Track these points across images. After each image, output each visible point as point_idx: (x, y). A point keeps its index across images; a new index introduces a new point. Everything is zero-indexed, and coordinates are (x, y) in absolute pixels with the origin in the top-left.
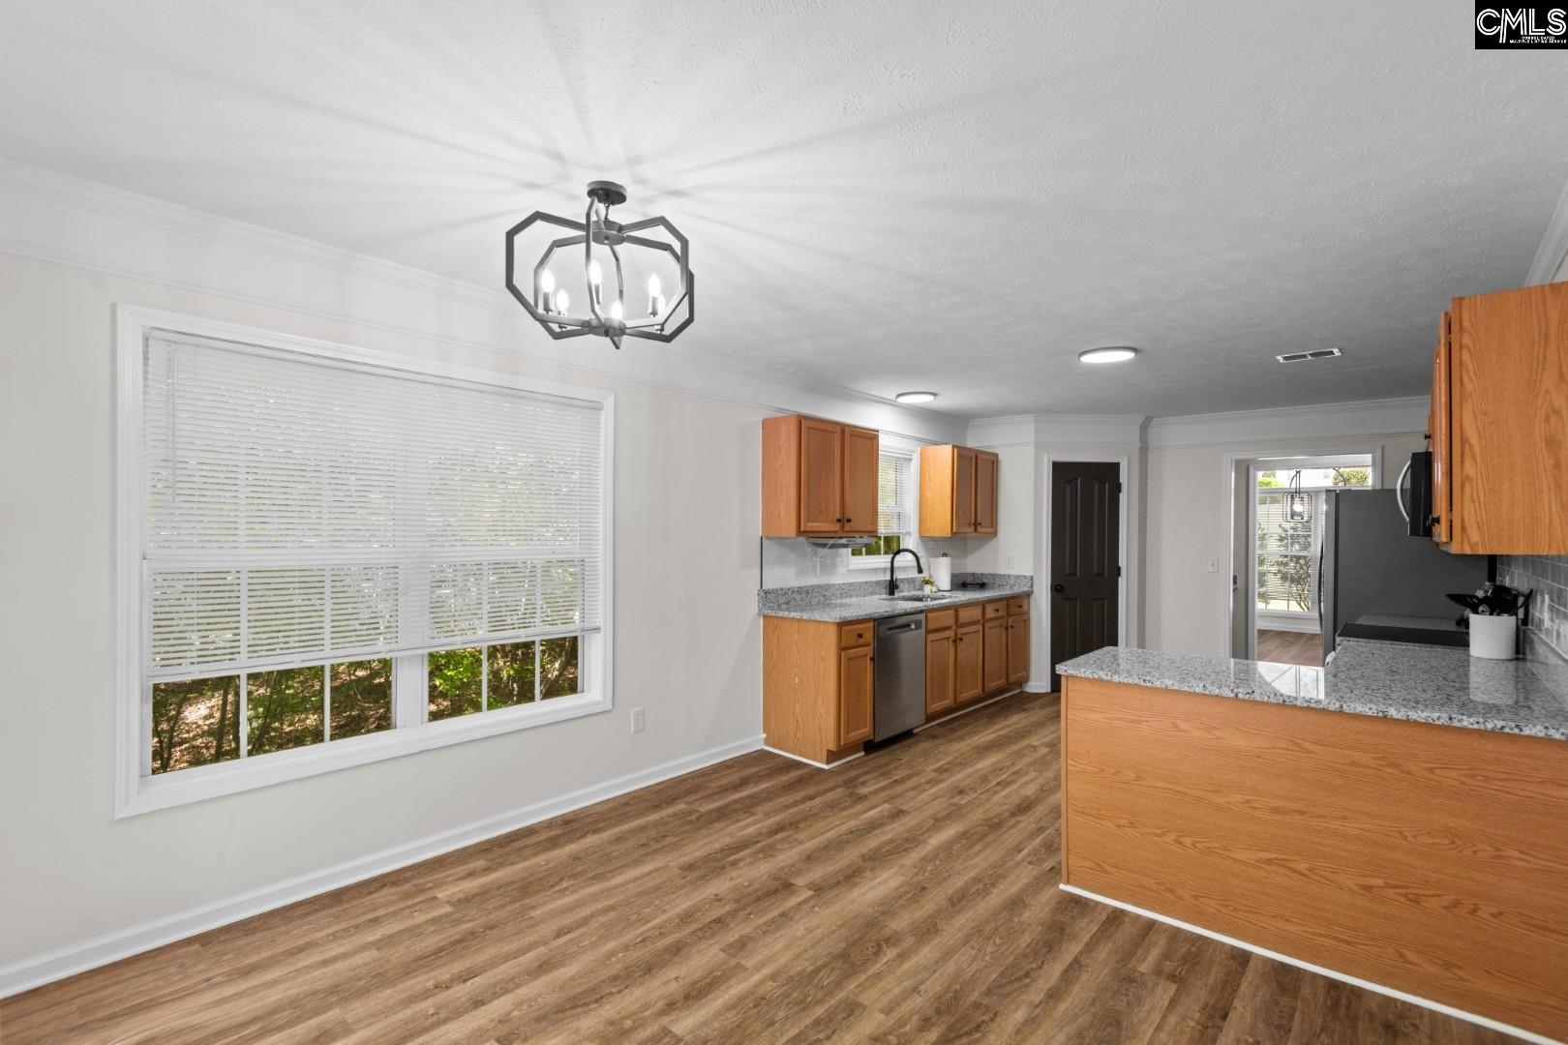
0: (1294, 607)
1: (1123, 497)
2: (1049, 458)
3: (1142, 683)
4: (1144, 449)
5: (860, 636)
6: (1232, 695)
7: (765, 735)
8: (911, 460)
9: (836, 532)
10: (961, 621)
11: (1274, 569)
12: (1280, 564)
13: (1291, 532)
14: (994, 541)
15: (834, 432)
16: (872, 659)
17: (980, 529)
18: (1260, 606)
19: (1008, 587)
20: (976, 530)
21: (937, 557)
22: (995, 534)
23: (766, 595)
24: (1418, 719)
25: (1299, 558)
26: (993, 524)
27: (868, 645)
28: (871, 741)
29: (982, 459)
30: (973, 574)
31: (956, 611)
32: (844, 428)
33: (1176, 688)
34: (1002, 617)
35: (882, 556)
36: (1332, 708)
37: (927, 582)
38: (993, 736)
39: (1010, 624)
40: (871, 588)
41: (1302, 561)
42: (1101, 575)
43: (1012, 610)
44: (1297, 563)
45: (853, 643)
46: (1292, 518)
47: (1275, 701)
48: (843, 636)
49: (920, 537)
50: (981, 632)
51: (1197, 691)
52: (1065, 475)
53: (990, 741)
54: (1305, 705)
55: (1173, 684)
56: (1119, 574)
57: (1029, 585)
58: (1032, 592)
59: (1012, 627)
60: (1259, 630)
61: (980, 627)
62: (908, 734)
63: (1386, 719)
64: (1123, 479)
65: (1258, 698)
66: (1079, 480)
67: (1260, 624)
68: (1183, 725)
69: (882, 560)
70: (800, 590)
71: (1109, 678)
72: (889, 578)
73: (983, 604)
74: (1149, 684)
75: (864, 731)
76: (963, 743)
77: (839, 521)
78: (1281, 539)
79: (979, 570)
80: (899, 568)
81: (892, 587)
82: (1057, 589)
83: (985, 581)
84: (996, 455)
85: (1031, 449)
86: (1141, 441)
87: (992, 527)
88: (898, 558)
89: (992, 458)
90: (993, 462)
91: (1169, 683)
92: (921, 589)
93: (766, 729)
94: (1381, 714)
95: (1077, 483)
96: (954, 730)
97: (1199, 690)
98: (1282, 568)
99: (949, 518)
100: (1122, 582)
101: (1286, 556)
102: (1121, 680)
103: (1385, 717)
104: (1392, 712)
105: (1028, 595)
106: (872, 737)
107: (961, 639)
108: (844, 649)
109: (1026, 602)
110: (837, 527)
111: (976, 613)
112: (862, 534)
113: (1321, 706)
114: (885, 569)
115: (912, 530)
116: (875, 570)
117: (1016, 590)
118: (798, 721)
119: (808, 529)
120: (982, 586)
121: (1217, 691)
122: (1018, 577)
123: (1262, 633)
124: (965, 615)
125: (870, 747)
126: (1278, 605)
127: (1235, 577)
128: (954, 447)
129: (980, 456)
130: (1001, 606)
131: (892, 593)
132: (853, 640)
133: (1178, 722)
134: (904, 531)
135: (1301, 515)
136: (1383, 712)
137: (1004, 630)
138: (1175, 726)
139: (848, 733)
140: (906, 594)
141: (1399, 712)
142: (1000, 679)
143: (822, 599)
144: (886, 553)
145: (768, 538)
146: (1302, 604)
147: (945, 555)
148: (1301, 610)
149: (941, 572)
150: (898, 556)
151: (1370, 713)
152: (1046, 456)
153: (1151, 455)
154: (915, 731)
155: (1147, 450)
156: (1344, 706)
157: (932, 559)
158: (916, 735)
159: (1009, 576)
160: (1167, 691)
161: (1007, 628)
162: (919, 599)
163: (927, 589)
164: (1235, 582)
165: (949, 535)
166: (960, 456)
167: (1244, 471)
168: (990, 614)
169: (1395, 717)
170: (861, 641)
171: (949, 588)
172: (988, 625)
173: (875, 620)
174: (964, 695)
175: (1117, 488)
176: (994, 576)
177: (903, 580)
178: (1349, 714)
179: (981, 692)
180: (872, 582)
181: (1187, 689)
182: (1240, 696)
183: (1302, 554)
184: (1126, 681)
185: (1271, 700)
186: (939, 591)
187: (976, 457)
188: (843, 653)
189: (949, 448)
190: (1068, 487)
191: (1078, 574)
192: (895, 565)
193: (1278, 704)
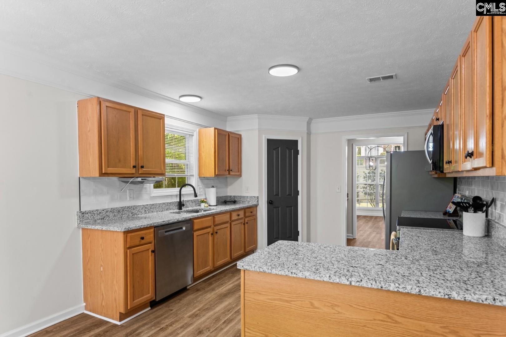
0: (369, 205)
1: (300, 157)
2: (265, 137)
3: (290, 275)
4: (309, 134)
5: (142, 238)
6: (348, 283)
7: (85, 304)
8: (193, 135)
9: (133, 174)
10: (216, 223)
11: (362, 190)
12: (364, 188)
13: (368, 175)
14: (240, 180)
15: (130, 112)
16: (153, 251)
17: (231, 173)
18: (357, 205)
19: (247, 202)
20: (229, 174)
21: (210, 188)
22: (240, 176)
23: (82, 215)
24: (472, 300)
25: (371, 185)
26: (239, 170)
27: (150, 243)
28: (154, 301)
29: (232, 136)
30: (231, 197)
31: (214, 218)
32: (137, 110)
33: (312, 278)
34: (241, 219)
35: (177, 188)
36: (414, 292)
37: (203, 202)
38: (231, 285)
39: (246, 221)
40: (167, 206)
41: (372, 187)
42: (290, 195)
43: (247, 215)
44: (370, 187)
45: (138, 243)
46: (369, 167)
47: (376, 287)
48: (128, 240)
49: (200, 177)
50: (229, 228)
51: (325, 280)
52: (273, 145)
53: (229, 290)
54: (396, 290)
55: (310, 275)
56: (298, 194)
57: (257, 201)
58: (258, 204)
59: (247, 223)
60: (357, 215)
61: (228, 225)
62: (184, 290)
63: (450, 300)
64: (300, 148)
65: (365, 285)
66: (280, 148)
67: (357, 213)
68: (316, 304)
69: (176, 191)
70: (112, 210)
71: (270, 271)
72: (178, 200)
73: (230, 212)
74: (295, 276)
75: (149, 296)
76: (213, 293)
77: (134, 167)
78: (365, 178)
79: (233, 194)
80: (183, 195)
81: (181, 205)
82: (270, 203)
83: (236, 199)
84: (241, 135)
85: (256, 133)
86: (307, 130)
87: (239, 172)
88: (183, 189)
89: (238, 136)
90: (239, 138)
91: (307, 274)
92: (200, 205)
93: (86, 300)
94: (447, 297)
95: (279, 149)
96: (211, 284)
97: (326, 279)
98: (365, 190)
99: (213, 167)
100: (300, 197)
101: (366, 184)
102: (277, 272)
103: (450, 298)
104: (454, 295)
105: (256, 206)
106: (154, 298)
107: (217, 233)
108: (129, 248)
109: (255, 209)
110: (133, 171)
111: (226, 218)
112: (154, 176)
113: (406, 291)
114: (177, 195)
115: (194, 174)
116: (171, 196)
117: (251, 204)
118: (103, 295)
119: (109, 172)
120: (234, 202)
121: (338, 281)
122: (251, 197)
123: (358, 217)
124: (218, 219)
125: (154, 304)
126: (364, 205)
127: (348, 194)
128: (215, 129)
129: (231, 135)
130: (242, 213)
131: (180, 208)
132: (137, 241)
133: (314, 302)
134: (189, 174)
135: (372, 166)
136: (448, 295)
137: (243, 225)
138: (312, 304)
139: (133, 301)
140: (190, 208)
141: (459, 294)
142: (241, 250)
143: (131, 215)
144: (178, 187)
145: (84, 178)
146: (372, 204)
147: (213, 187)
148: (372, 207)
149: (212, 195)
150: (183, 188)
151: (439, 296)
152: (264, 136)
153: (312, 137)
154: (188, 288)
155: (310, 135)
156: (422, 290)
157: (206, 189)
158: (188, 290)
159: (247, 197)
160: (306, 279)
161: (244, 224)
162: (197, 211)
163: (203, 205)
164: (348, 196)
165: (214, 176)
166: (218, 134)
167: (351, 146)
168: (234, 217)
169: (456, 299)
170: (143, 242)
171: (215, 204)
172: (233, 223)
173: (155, 227)
174: (218, 263)
175: (297, 152)
176: (241, 197)
177: (188, 201)
178: (425, 296)
179: (229, 259)
180: (168, 203)
181: (318, 278)
182: (353, 284)
183: (373, 183)
184: (280, 273)
185: (373, 286)
186: (210, 206)
187: (229, 135)
188: (128, 251)
189: (213, 129)
190: (274, 152)
191: (280, 195)
192: (182, 193)
193: (378, 289)
